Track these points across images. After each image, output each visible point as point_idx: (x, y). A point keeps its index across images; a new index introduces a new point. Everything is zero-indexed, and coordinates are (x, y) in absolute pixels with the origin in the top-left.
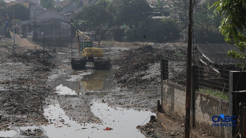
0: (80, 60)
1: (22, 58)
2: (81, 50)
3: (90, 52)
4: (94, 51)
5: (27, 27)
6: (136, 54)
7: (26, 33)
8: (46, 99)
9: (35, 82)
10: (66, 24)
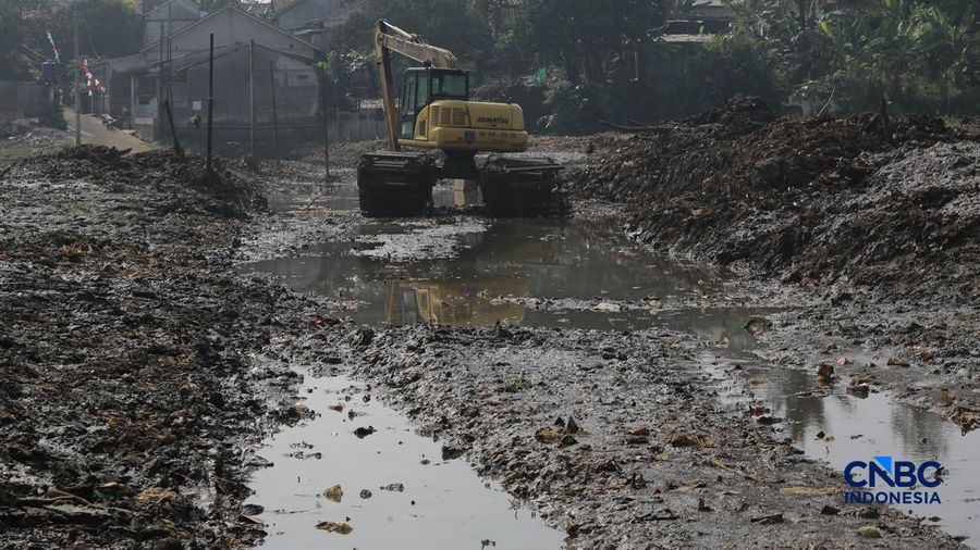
0: (406, 166)
1: (94, 160)
2: (406, 118)
3: (459, 123)
4: (480, 120)
5: (133, 85)
6: (695, 142)
7: (129, 107)
9: (157, 256)
10: (295, 68)
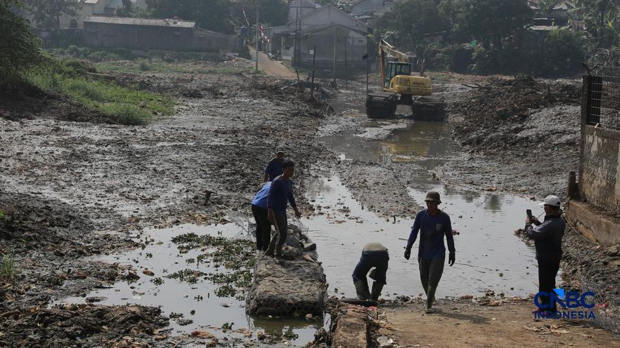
0: (384, 100)
1: (268, 90)
2: (387, 81)
3: (405, 84)
4: (413, 83)
5: (283, 40)
7: (280, 50)
8: (313, 166)
9: (291, 135)
10: (358, 36)
